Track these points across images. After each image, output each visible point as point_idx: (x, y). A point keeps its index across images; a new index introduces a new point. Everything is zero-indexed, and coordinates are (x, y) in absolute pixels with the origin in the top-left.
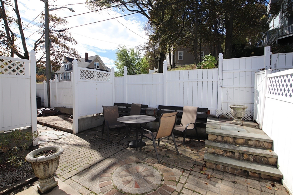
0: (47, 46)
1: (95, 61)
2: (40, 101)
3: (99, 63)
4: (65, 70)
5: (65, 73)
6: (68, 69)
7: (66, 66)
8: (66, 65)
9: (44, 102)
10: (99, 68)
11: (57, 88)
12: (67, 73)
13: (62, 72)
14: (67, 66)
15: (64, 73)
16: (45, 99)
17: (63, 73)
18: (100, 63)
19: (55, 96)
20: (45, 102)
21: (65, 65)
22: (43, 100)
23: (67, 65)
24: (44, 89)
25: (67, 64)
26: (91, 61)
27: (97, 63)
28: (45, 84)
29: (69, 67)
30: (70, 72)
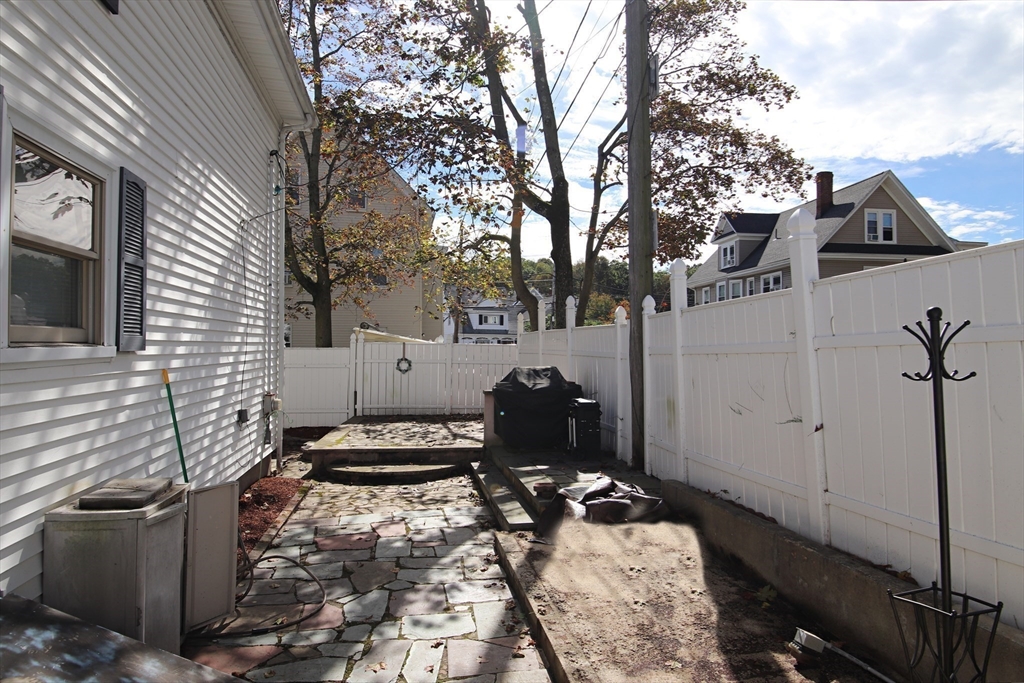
0: (636, 98)
1: (871, 202)
2: (597, 425)
3: (894, 212)
4: (723, 271)
5: (724, 283)
6: (736, 263)
7: (725, 254)
8: (725, 250)
9: (613, 432)
10: (894, 242)
11: (679, 352)
12: (731, 282)
13: (712, 281)
14: (732, 252)
15: (718, 284)
16: (620, 414)
17: (712, 286)
18: (900, 211)
19: (672, 405)
20: (619, 434)
21: (723, 246)
22: (613, 417)
23: (732, 249)
24: (619, 357)
25: (733, 243)
26: (851, 206)
27: (881, 216)
28: (623, 326)
29: (740, 255)
30: (744, 278)
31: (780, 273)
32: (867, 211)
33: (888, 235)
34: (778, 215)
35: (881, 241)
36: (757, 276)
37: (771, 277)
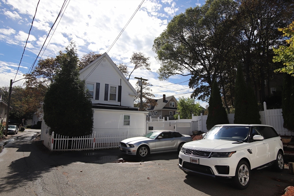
1: (171, 101)
3: (174, 102)
4: (148, 110)
10: (174, 107)
26: (168, 101)
27: (172, 103)
29: (151, 107)
30: (151, 111)
31: (157, 111)
32: (170, 102)
33: (173, 106)
34: (157, 100)
35: (172, 107)
36: (153, 111)
37: (156, 112)
